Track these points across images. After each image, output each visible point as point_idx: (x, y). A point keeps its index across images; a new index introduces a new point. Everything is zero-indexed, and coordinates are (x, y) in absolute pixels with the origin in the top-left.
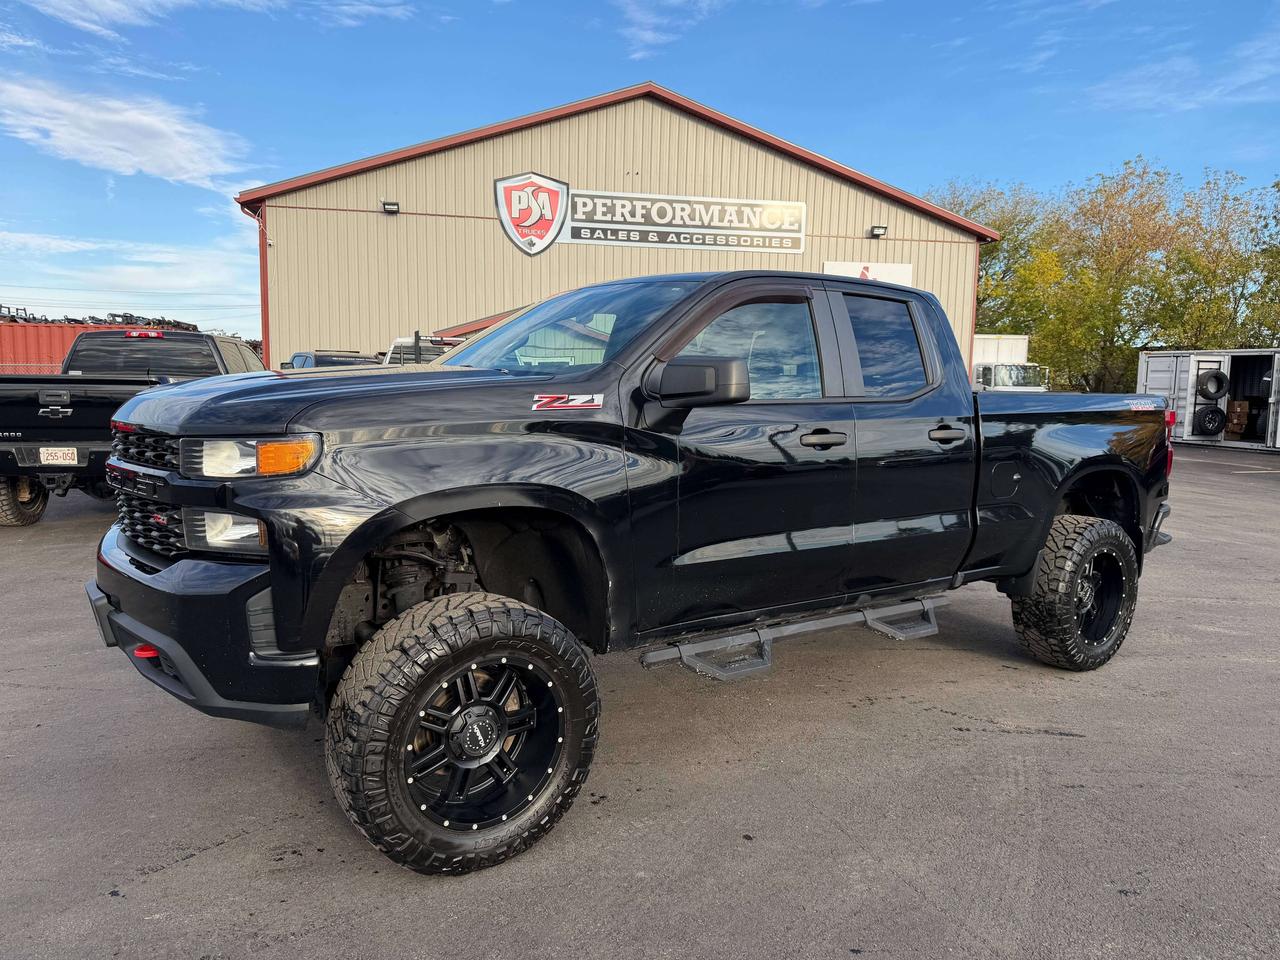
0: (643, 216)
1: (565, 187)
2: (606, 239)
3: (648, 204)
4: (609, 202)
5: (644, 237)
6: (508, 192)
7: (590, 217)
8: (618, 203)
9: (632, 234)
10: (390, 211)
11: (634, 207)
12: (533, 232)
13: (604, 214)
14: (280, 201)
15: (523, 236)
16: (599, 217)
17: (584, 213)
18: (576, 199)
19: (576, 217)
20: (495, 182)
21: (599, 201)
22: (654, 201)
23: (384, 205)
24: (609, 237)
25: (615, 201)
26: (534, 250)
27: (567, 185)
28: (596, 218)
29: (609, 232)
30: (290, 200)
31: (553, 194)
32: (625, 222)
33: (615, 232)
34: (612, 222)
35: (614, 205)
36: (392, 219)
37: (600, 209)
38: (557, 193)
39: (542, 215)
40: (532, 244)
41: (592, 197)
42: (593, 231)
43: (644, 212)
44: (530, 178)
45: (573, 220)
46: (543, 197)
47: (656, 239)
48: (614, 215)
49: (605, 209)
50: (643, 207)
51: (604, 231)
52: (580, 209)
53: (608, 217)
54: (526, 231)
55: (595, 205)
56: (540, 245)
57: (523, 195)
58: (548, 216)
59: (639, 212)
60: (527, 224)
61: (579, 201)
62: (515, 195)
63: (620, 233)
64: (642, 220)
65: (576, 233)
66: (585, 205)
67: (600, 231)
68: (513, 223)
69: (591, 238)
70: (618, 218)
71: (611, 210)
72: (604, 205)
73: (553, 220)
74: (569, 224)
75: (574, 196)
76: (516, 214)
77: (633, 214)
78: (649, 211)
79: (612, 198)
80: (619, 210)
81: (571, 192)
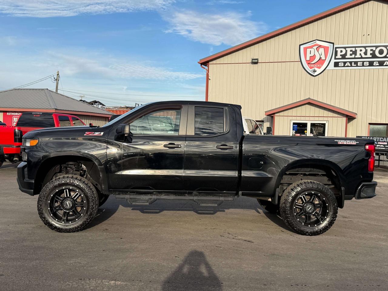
0: (371, 54)
1: (332, 45)
2: (351, 66)
3: (374, 49)
4: (354, 49)
5: (371, 64)
6: (305, 49)
7: (344, 57)
8: (358, 49)
9: (365, 63)
10: (255, 62)
11: (366, 51)
12: (316, 66)
13: (351, 55)
14: (214, 62)
15: (311, 68)
16: (348, 56)
17: (341, 55)
18: (337, 49)
19: (337, 57)
20: (300, 45)
21: (348, 50)
22: (377, 47)
23: (252, 60)
24: (353, 65)
25: (356, 49)
26: (316, 74)
27: (333, 43)
28: (346, 57)
29: (353, 63)
30: (218, 61)
31: (326, 49)
32: (362, 58)
33: (356, 63)
34: (355, 58)
35: (356, 51)
36: (255, 65)
37: (349, 53)
38: (328, 48)
39: (320, 58)
40: (315, 71)
41: (345, 48)
42: (345, 63)
43: (372, 52)
44: (316, 42)
45: (335, 59)
46: (322, 50)
47: (378, 64)
48: (356, 55)
49: (351, 53)
50: (371, 50)
51: (351, 63)
52: (339, 54)
53: (353, 56)
54: (312, 66)
55: (346, 51)
56: (319, 71)
57: (312, 50)
58: (323, 58)
59: (369, 52)
60: (313, 62)
61: (339, 50)
62: (308, 50)
63: (359, 63)
64: (371, 56)
65: (336, 65)
66: (341, 51)
67: (348, 63)
68: (307, 62)
69: (344, 66)
70: (358, 56)
71: (355, 53)
72: (351, 51)
73: (325, 60)
74: (333, 60)
75: (336, 48)
76: (308, 59)
77: (366, 53)
78: (374, 52)
79: (355, 47)
80: (358, 52)
81: (335, 46)
